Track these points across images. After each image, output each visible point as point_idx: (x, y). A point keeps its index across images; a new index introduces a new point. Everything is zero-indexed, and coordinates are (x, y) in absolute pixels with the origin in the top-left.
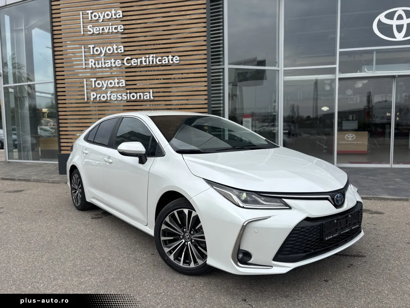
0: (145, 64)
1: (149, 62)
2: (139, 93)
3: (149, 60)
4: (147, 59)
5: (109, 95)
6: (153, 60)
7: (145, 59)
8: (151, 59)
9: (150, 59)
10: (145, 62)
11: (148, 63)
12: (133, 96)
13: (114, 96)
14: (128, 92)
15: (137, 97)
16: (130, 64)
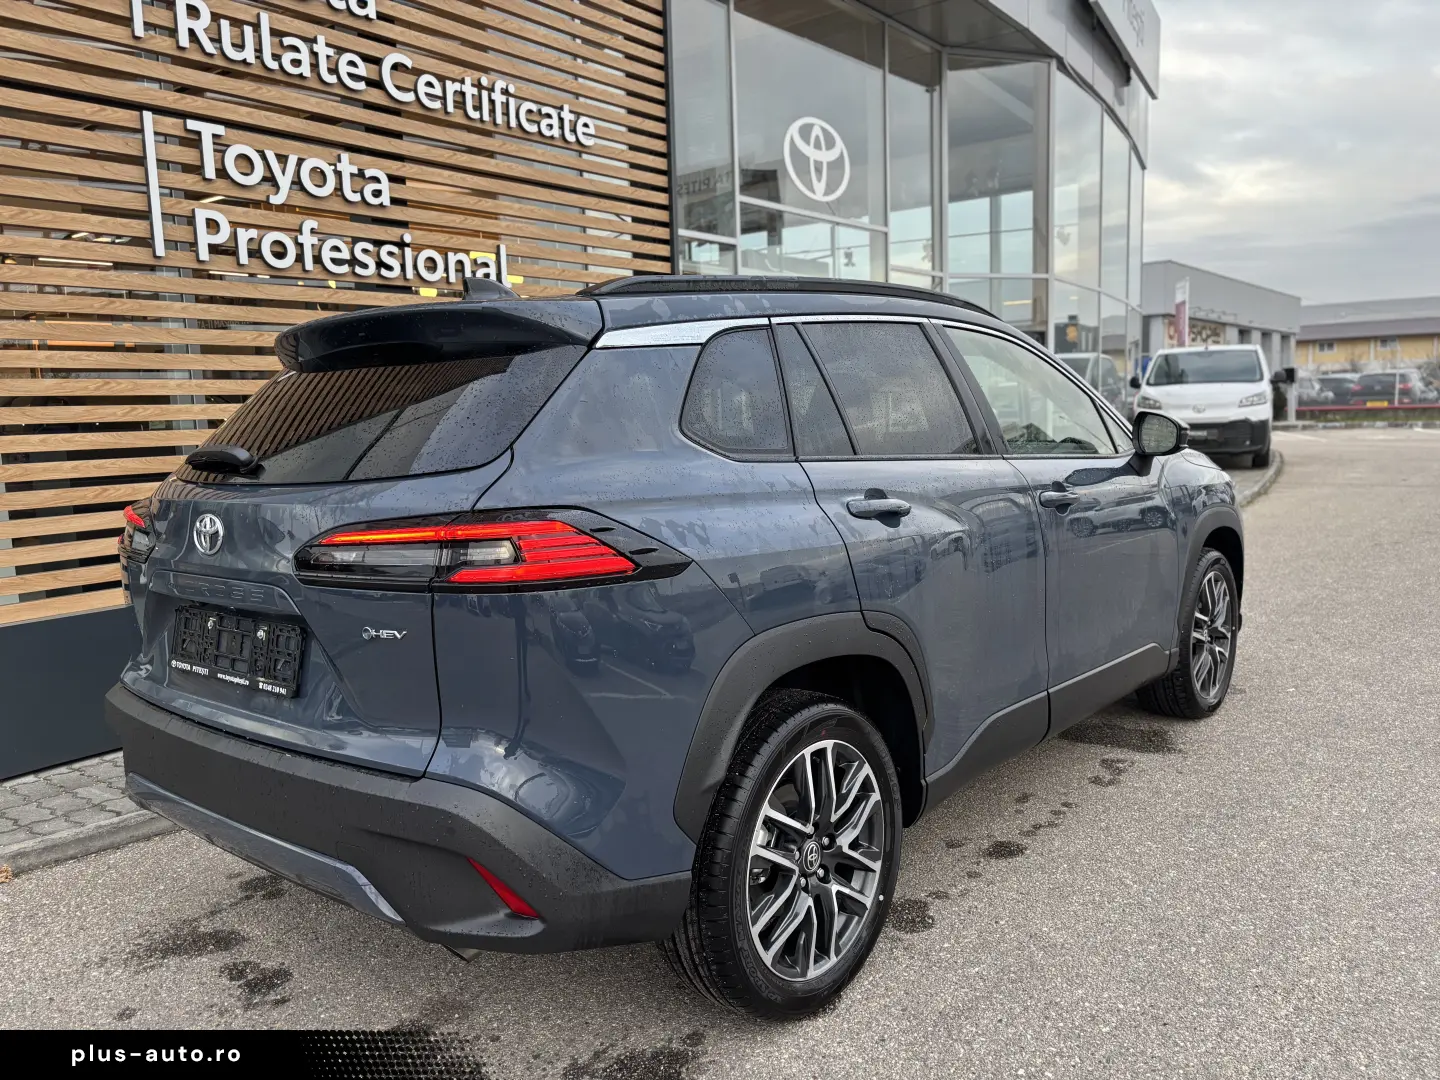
0: (475, 115)
1: (492, 111)
2: (456, 251)
3: (492, 102)
4: (485, 94)
5: (307, 240)
6: (506, 105)
7: (475, 91)
8: (499, 98)
9: (494, 96)
10: (478, 108)
11: (486, 117)
12: (430, 264)
13: (336, 249)
14: (408, 239)
15: (446, 270)
16: (409, 97)
